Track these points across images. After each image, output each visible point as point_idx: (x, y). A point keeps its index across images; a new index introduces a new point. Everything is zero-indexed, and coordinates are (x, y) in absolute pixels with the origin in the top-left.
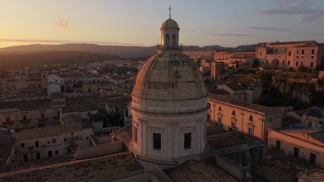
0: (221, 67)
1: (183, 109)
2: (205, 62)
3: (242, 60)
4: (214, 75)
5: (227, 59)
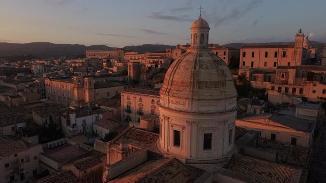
0: (138, 67)
2: (118, 62)
3: (160, 60)
4: (132, 75)
5: (143, 58)
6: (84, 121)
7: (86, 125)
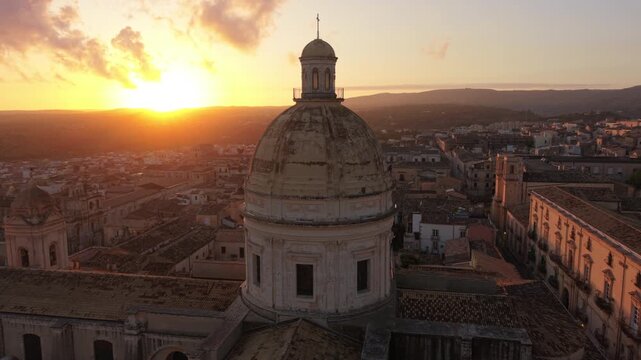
1: (291, 216)
6: (436, 233)
7: (438, 239)
